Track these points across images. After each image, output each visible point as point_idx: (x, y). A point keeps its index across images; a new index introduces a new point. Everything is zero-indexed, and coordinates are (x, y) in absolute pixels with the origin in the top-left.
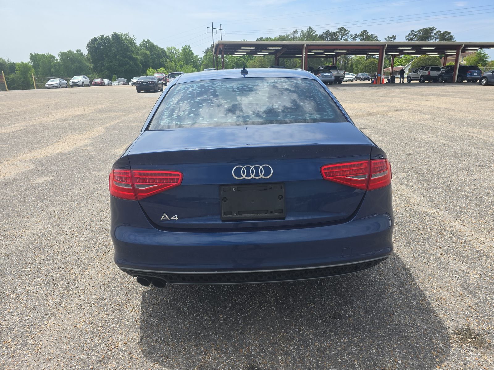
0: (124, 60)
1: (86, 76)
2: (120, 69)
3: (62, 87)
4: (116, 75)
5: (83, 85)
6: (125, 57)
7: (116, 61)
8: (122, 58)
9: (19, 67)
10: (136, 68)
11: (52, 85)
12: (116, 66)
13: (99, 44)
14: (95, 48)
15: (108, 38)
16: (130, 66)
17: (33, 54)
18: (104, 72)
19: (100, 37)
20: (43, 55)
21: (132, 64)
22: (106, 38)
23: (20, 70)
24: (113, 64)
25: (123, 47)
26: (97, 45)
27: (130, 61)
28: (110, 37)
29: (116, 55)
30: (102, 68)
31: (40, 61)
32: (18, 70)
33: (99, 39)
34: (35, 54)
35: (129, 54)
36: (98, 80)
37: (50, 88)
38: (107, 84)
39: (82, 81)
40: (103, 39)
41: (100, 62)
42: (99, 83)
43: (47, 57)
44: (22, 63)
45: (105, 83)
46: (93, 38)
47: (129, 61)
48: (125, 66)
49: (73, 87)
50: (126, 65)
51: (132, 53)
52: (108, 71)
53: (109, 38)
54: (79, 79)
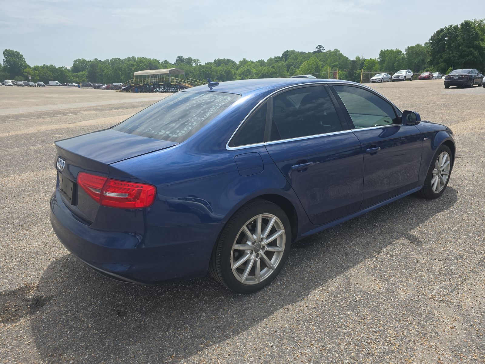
0: (468, 50)
1: (410, 70)
2: (459, 61)
3: (385, 82)
4: (452, 67)
5: (405, 79)
6: (469, 47)
7: (458, 52)
8: (465, 49)
9: (367, 63)
10: (481, 59)
11: (376, 79)
12: (456, 57)
13: (444, 36)
14: (438, 40)
15: (456, 28)
16: (474, 57)
17: (383, 50)
18: (441, 64)
19: (448, 27)
20: (392, 51)
21: (476, 54)
22: (454, 28)
23: (367, 66)
24: (453, 56)
25: (472, 35)
26: (441, 36)
27: (476, 51)
28: (459, 26)
29: (460, 46)
30: (439, 61)
31: (387, 56)
32: (365, 66)
33: (446, 29)
34: (385, 50)
35: (476, 43)
36: (426, 74)
37: (373, 82)
38: (436, 77)
39: (405, 75)
40: (450, 30)
41: (439, 55)
42: (426, 76)
43: (394, 53)
44: (371, 59)
45: (433, 77)
46: (439, 29)
47: (474, 51)
48: (466, 57)
49: (394, 81)
50: (468, 56)
51: (481, 42)
52: (445, 64)
53: (458, 28)
54: (402, 73)
